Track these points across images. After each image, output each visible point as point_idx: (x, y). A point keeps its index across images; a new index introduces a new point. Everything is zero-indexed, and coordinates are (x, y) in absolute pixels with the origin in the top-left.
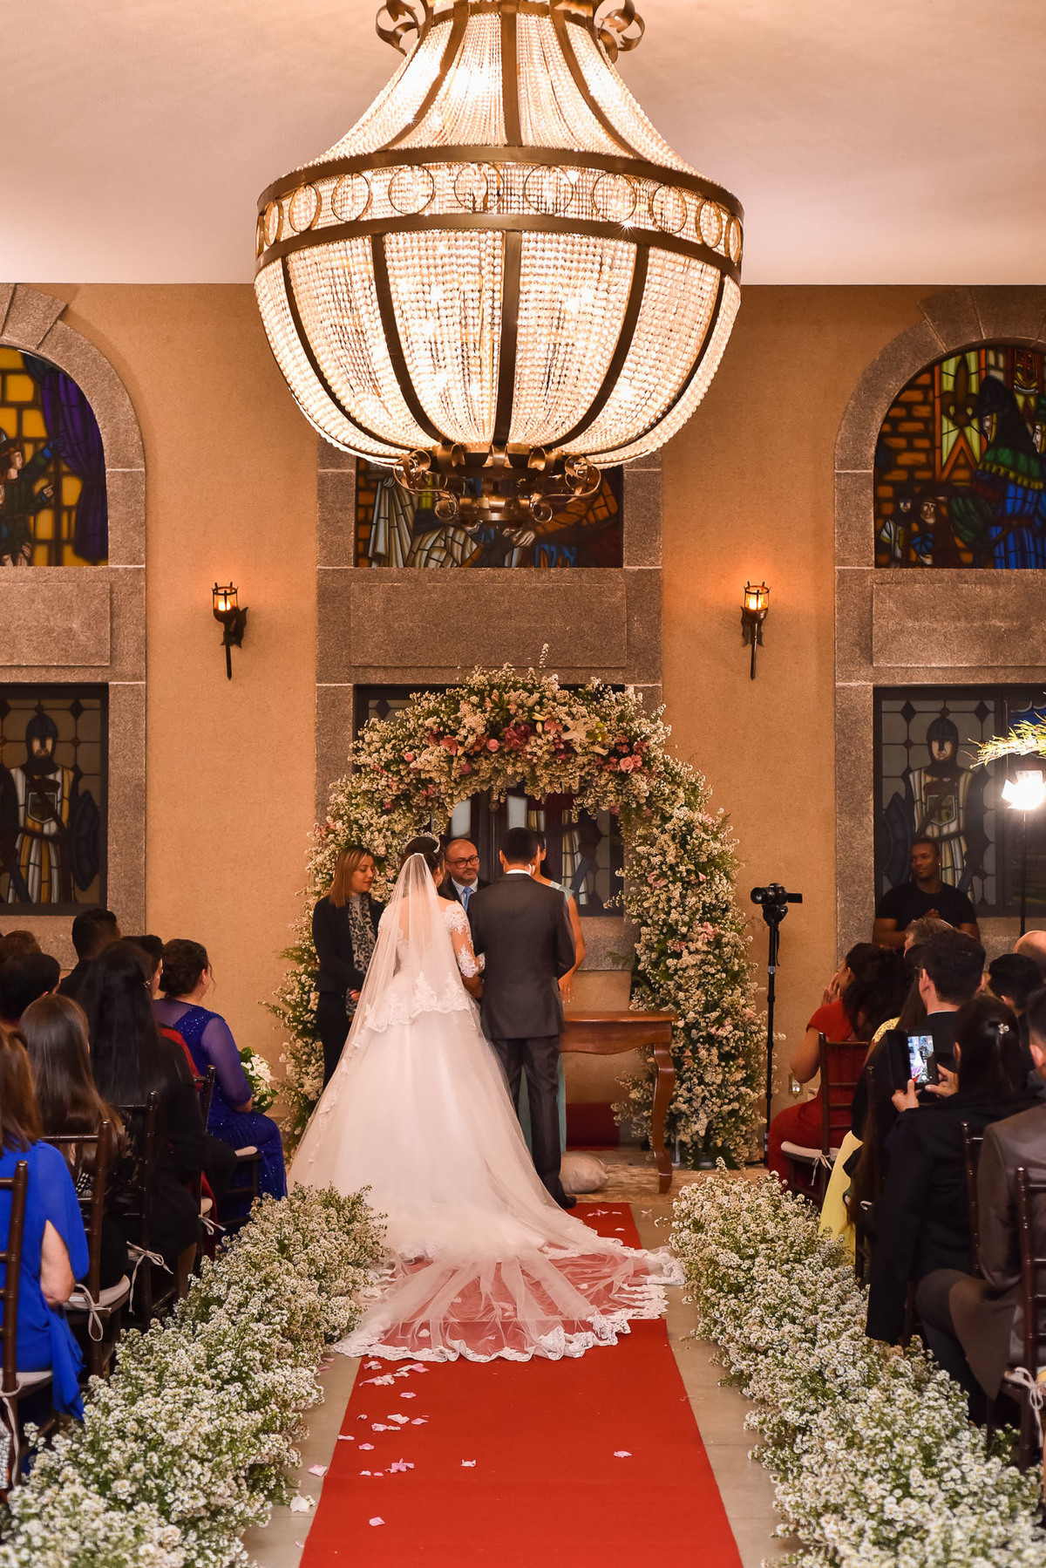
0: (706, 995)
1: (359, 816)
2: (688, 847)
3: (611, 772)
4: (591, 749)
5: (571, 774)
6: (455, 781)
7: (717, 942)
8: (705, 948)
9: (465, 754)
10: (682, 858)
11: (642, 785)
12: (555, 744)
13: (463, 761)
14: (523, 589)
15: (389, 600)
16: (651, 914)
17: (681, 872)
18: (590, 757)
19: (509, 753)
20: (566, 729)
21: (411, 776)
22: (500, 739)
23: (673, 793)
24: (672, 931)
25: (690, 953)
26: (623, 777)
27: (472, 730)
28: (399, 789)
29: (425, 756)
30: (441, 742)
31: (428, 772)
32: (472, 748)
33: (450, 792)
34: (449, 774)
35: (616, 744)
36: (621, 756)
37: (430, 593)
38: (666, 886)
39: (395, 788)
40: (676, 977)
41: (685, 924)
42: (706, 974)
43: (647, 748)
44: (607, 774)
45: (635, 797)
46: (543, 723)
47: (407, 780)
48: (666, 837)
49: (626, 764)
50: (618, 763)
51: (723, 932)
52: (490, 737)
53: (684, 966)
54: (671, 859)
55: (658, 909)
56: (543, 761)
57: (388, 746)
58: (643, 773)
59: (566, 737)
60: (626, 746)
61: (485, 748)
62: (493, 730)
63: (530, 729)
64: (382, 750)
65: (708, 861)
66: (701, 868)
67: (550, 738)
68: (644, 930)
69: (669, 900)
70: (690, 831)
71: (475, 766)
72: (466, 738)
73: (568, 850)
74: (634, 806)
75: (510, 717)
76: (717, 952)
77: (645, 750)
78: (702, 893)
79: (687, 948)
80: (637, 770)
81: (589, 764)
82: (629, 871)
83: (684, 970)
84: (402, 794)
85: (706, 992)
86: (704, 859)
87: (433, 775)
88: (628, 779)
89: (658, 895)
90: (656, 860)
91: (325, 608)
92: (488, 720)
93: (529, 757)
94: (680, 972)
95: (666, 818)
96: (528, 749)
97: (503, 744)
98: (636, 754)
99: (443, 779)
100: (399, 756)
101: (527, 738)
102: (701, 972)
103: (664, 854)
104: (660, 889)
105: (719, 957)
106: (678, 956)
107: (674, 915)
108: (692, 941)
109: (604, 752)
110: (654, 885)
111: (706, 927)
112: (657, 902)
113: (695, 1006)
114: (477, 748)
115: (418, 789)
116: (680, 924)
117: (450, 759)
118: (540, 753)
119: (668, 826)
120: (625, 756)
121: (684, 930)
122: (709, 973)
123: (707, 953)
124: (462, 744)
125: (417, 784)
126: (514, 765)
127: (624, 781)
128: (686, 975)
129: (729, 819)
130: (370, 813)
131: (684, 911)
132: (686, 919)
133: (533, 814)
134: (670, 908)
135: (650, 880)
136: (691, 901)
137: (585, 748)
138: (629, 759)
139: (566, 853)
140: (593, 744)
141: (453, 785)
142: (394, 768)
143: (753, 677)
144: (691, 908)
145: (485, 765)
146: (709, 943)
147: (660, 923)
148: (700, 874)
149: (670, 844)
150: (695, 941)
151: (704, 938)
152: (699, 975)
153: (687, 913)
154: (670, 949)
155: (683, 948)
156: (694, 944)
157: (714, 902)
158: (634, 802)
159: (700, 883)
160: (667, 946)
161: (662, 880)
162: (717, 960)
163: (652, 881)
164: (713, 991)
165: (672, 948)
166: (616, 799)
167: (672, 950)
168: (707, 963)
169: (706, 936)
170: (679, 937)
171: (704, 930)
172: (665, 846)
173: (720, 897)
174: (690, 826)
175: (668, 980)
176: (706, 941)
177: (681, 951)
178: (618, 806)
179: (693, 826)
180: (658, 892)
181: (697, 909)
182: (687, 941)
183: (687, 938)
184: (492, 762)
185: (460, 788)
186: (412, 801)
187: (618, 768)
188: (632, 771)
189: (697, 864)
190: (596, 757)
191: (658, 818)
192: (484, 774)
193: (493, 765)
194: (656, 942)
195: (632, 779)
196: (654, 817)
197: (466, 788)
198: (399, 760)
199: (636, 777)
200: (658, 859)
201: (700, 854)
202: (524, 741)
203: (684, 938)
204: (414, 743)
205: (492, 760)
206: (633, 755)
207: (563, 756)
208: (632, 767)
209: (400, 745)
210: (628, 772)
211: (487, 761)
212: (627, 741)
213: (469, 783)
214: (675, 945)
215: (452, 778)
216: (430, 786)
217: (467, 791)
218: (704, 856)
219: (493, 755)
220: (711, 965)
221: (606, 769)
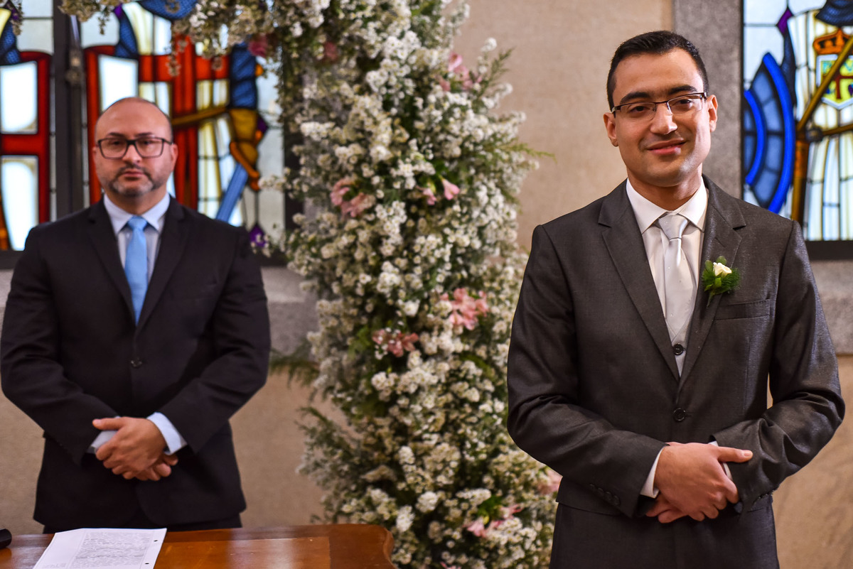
0: (461, 448)
2: (419, 125)
7: (482, 333)
8: (459, 346)
10: (405, 147)
16: (339, 272)
17: (403, 178)
24: (384, 310)
25: (425, 357)
38: (371, 210)
40: (394, 411)
41: (413, 294)
42: (460, 402)
45: (299, 12)
48: (370, 102)
51: (496, 309)
53: (412, 389)
54: (381, 151)
55: (353, 261)
65: (461, 158)
66: (446, 167)
68: (325, 305)
69: (377, 241)
70: (423, 90)
73: (210, 152)
74: (298, 31)
76: (482, 352)
78: (449, 225)
79: (419, 346)
83: (413, 397)
85: (460, 442)
86: (454, 150)
89: (353, 232)
90: (347, 153)
95: (368, 63)
103: (364, 138)
104: (358, 218)
105: (488, 362)
106: (398, 364)
107: (390, 276)
108: (429, 330)
110: (344, 209)
111: (459, 301)
112: (353, 246)
113: (436, 473)
116: (402, 293)
119: (373, 77)
121: (412, 308)
122: (464, 401)
123: (463, 356)
128: (417, 408)
129: (506, 64)
132: (417, 283)
133: (147, 89)
134: (381, 259)
135: (337, 198)
136: (428, 243)
139: (206, 158)
144: (425, 260)
146: (465, 335)
147: (360, 291)
148: (446, 183)
149: (379, 119)
150: (435, 333)
151: (455, 325)
152: (447, 406)
153: (418, 270)
154: (381, 352)
155: (411, 346)
156: (434, 339)
157: (477, 244)
158: (297, 25)
159: (446, 204)
160: (375, 343)
161: (362, 198)
162: (485, 370)
163: (340, 200)
164: (475, 440)
165: (385, 347)
166: (259, 17)
167: (386, 353)
168: (464, 379)
169: (461, 320)
170: (401, 323)
171: (457, 307)
172: (368, 122)
173: (489, 234)
174: (425, 79)
175: (378, 416)
176: (460, 330)
177: (407, 354)
178: (263, 34)
179: (431, 80)
180: (352, 223)
181: (441, 261)
182: (419, 333)
183: (420, 325)
189: (439, 163)
191: (353, 62)
194: (350, 334)
196: (346, 59)
200: (352, 152)
201: (446, 140)
203: (414, 325)
214: (392, 341)
218: (454, 144)
220: (471, 382)
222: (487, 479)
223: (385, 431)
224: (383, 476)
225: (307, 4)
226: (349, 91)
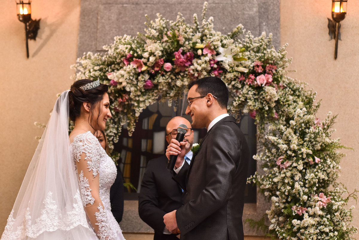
2: (306, 139)
3: (250, 86)
4: (236, 69)
6: (140, 90)
7: (329, 210)
8: (321, 213)
9: (148, 71)
10: (302, 145)
11: (272, 92)
12: (210, 64)
13: (147, 77)
15: (120, 14)
16: (279, 187)
18: (235, 73)
19: (178, 74)
20: (218, 54)
21: (112, 88)
22: (173, 63)
23: (295, 102)
24: (296, 200)
25: (310, 216)
26: (259, 89)
27: (152, 54)
29: (121, 72)
30: (131, 63)
31: (121, 83)
32: (153, 67)
33: (137, 99)
34: (137, 85)
35: (253, 67)
36: (257, 74)
40: (299, 234)
41: (305, 194)
42: (322, 233)
43: (276, 70)
44: (247, 87)
45: (268, 102)
46: (202, 49)
48: (289, 130)
49: (261, 80)
50: (255, 79)
51: (333, 202)
52: (166, 61)
53: (306, 225)
54: (294, 147)
55: (284, 183)
57: (96, 68)
58: (274, 87)
59: (218, 59)
60: (261, 68)
61: (162, 68)
62: (168, 56)
63: (195, 55)
66: (317, 153)
67: (207, 59)
68: (274, 199)
69: (292, 176)
71: (155, 82)
72: (148, 59)
74: (267, 108)
75: (179, 46)
76: (329, 216)
77: (274, 72)
78: (317, 171)
80: (268, 84)
81: (235, 80)
82: (263, 156)
83: (306, 228)
86: (318, 147)
87: (124, 84)
88: (263, 90)
89: (285, 173)
91: (84, 19)
92: (164, 48)
93: (191, 72)
94: (302, 231)
96: (192, 68)
97: (175, 67)
98: (269, 74)
99: (133, 89)
100: (104, 75)
101: (191, 61)
102: (318, 231)
103: (288, 143)
104: (286, 169)
105: (331, 220)
106: (300, 218)
107: (297, 188)
108: (311, 207)
109: (246, 71)
110: (281, 166)
111: (321, 197)
112: (283, 178)
114: (157, 68)
115: (116, 98)
116: (302, 193)
117: (138, 76)
118: (199, 69)
119: (292, 122)
120: (260, 74)
121: (305, 198)
122: (324, 232)
123: (321, 217)
124: (145, 64)
126: (182, 81)
127: (259, 92)
128: (307, 232)
129: (335, 120)
131: (305, 184)
132: (306, 190)
134: (294, 182)
135: (279, 163)
136: (309, 176)
137: (232, 68)
138: (263, 76)
140: (237, 66)
141: (139, 93)
143: (336, 57)
144: (310, 182)
145: (161, 80)
146: (323, 209)
147: (286, 193)
148: (316, 158)
149: (293, 136)
150: (313, 207)
151: (320, 205)
152: (317, 234)
153: (307, 186)
154: (295, 213)
155: (304, 212)
156: (313, 209)
157: (327, 178)
158: (267, 106)
159: (316, 164)
160: (292, 210)
161: (288, 162)
162: (330, 223)
163: (280, 163)
165: (296, 211)
166: (254, 104)
167: (296, 213)
168: (323, 225)
169: (321, 203)
170: (301, 203)
171: (320, 199)
172: (290, 137)
173: (330, 175)
174: (308, 125)
175: (293, 237)
176: (321, 207)
177: (303, 215)
178: (255, 110)
179: (310, 125)
180: (285, 171)
181: (315, 184)
182: (307, 208)
183: (307, 205)
184: (167, 79)
185: (145, 97)
186: (112, 106)
187: (256, 83)
188: (265, 85)
189: (314, 151)
190: (240, 74)
191: (284, 119)
192: (162, 87)
193: (168, 80)
194: (283, 208)
195: (266, 90)
196: (282, 118)
197: (149, 98)
198: (104, 77)
199: (268, 89)
200: (284, 147)
201: (316, 144)
202: (189, 63)
203: (305, 205)
204: (114, 67)
205: (167, 77)
206: (266, 74)
207: (216, 73)
208: (265, 82)
209: (105, 69)
210: (263, 86)
211: (164, 78)
212: (262, 64)
213: (151, 95)
214: (298, 209)
215: (138, 88)
216: (124, 95)
217: (150, 100)
218: (319, 145)
219: (169, 74)
220: (326, 226)
221: (247, 84)
225: (270, 100)
226: (283, 128)
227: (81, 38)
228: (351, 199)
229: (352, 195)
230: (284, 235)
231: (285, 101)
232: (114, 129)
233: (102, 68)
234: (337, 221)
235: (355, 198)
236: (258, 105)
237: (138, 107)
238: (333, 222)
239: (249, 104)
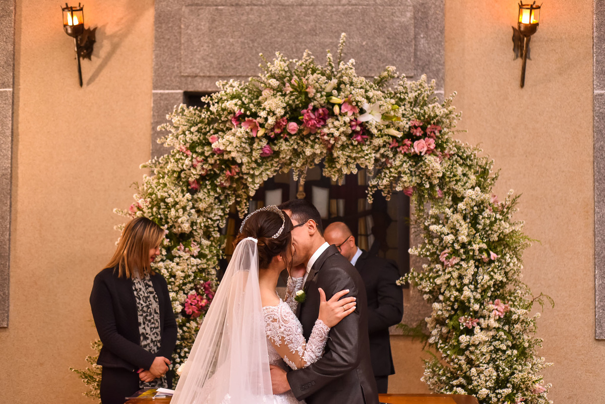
0: (497, 371)
1: (166, 195)
2: (480, 227)
3: (405, 154)
4: (387, 131)
5: (367, 155)
6: (256, 161)
7: (507, 319)
8: (496, 325)
9: (266, 136)
10: (474, 237)
11: (435, 164)
12: (351, 126)
13: (264, 143)
14: (326, 11)
15: (214, 21)
16: (442, 290)
17: (474, 250)
18: (385, 138)
19: (308, 136)
20: (362, 112)
21: (216, 157)
22: (300, 123)
23: (464, 175)
24: (463, 307)
25: (482, 329)
26: (417, 158)
27: (271, 113)
28: (203, 169)
29: (228, 137)
30: (243, 124)
31: (230, 152)
32: (272, 130)
33: (252, 172)
34: (250, 155)
35: (410, 128)
36: (414, 138)
37: (248, 14)
38: (457, 264)
39: (199, 168)
40: (467, 353)
41: (476, 300)
42: (497, 350)
43: (440, 132)
44: (401, 156)
45: (428, 178)
46: (340, 105)
47: (211, 161)
48: (458, 216)
49: (419, 147)
50: (412, 146)
51: (513, 309)
52: (289, 120)
53: (477, 343)
54: (463, 238)
55: (449, 285)
56: (340, 143)
57: (193, 129)
58: (437, 156)
59: (362, 119)
60: (420, 129)
61: (284, 130)
62: (293, 113)
63: (328, 112)
64: (187, 133)
65: (498, 241)
66: (492, 246)
67: (347, 119)
68: (436, 305)
69: (460, 277)
70: (481, 211)
71: (276, 148)
72: (266, 119)
73: (363, 232)
74: (428, 186)
75: (309, 100)
76: (506, 328)
77: (438, 134)
78: (493, 271)
79: (478, 324)
80: (430, 152)
81: (384, 146)
82: (422, 248)
83: (476, 346)
84: (207, 175)
85: (497, 368)
86: (495, 237)
87: (233, 154)
88: (422, 160)
89: (450, 273)
91: (161, 28)
92: (288, 104)
93: (326, 137)
94: (472, 349)
95: (457, 199)
96: (326, 130)
97: (302, 127)
98: (430, 137)
99: (245, 160)
100: (205, 139)
101: (325, 121)
102: (492, 348)
103: (455, 231)
104: (452, 267)
105: (509, 333)
106: (469, 332)
107: (467, 292)
108: (484, 317)
109: (399, 135)
110: (446, 263)
111: (497, 305)
112: (450, 279)
113: (486, 381)
114: (277, 131)
115: (222, 170)
116: (472, 301)
117: (251, 140)
118: (337, 134)
119: (461, 206)
120: (418, 138)
121: (476, 307)
122: (499, 349)
123: (498, 329)
124: (262, 126)
125: (220, 164)
126: (312, 147)
127: (417, 163)
128: (478, 352)
129: (518, 200)
130: (176, 191)
131: (476, 288)
132: (478, 296)
133: (334, 202)
134: (463, 285)
135: (442, 259)
136: (484, 278)
137: (380, 130)
138: (422, 141)
139: (361, 235)
140: (388, 127)
141: (254, 165)
142: (199, 150)
143: (522, 85)
144: (482, 286)
145: (284, 146)
146: (499, 320)
147: (452, 299)
148: (491, 253)
149: (462, 224)
150: (487, 318)
151: (495, 315)
152: (491, 351)
153: (479, 291)
154: (463, 326)
155: (475, 324)
156: (486, 321)
157: (505, 280)
158: (427, 183)
159: (491, 262)
160: (460, 323)
161: (454, 259)
162: (507, 336)
163: (444, 259)
164: (504, 367)
165: (464, 324)
166: (410, 179)
167: (465, 327)
168: (498, 340)
169: (497, 313)
170: (471, 314)
171: (496, 307)
172: (458, 225)
173: (510, 274)
174: (482, 206)
175: (459, 355)
176: (497, 318)
177: (474, 327)
178: (411, 187)
179: (484, 207)
180: (450, 269)
181: (489, 287)
182: (479, 318)
183: (479, 315)
184: (292, 144)
185: (262, 169)
186: (217, 181)
187: (413, 151)
188: (426, 153)
189: (489, 243)
190: (391, 139)
191: (450, 198)
192: (284, 156)
193: (293, 147)
194: (447, 318)
195: (426, 161)
196: (447, 197)
197: (267, 170)
198: (204, 142)
199: (429, 159)
200: (450, 238)
201: (491, 233)
202: (322, 123)
203: (476, 315)
204: (218, 126)
205: (292, 142)
206: (427, 138)
207: (359, 138)
208: (425, 149)
209: (205, 128)
210: (422, 154)
211: (287, 143)
212: (421, 124)
213: (270, 165)
214: (467, 322)
215: (253, 159)
216: (233, 167)
217: (268, 173)
218: (495, 236)
219: (293, 138)
220: (502, 341)
221: (401, 151)
222: (508, 385)
223: (463, 362)
224: (461, 383)
225: (432, 174)
226: (449, 211)
227: (157, 57)
228: (536, 304)
229: (537, 300)
230: (449, 352)
231: (451, 176)
232: (220, 211)
233: (201, 127)
234: (517, 334)
235: (540, 303)
236: (415, 180)
237: (253, 183)
238: (511, 334)
239: (404, 179)
